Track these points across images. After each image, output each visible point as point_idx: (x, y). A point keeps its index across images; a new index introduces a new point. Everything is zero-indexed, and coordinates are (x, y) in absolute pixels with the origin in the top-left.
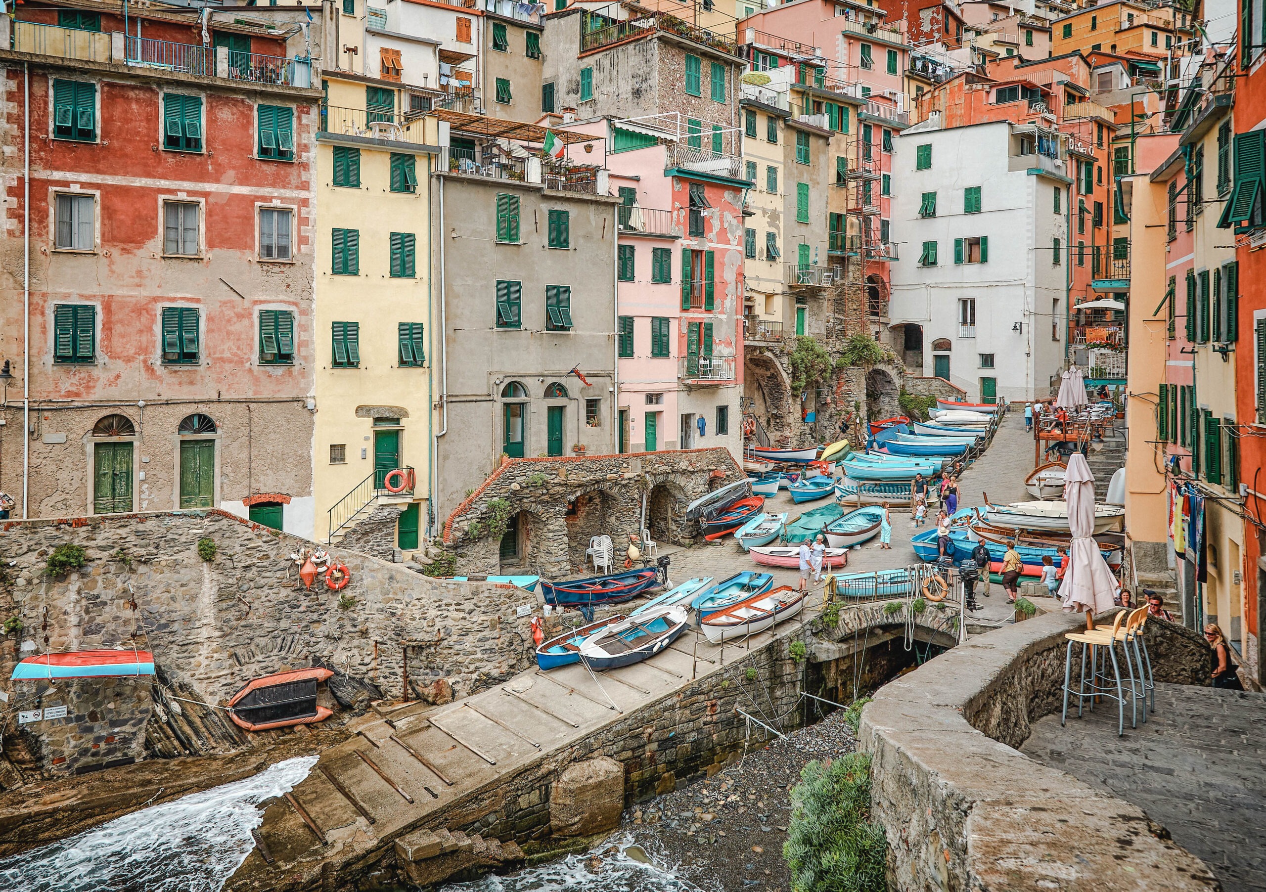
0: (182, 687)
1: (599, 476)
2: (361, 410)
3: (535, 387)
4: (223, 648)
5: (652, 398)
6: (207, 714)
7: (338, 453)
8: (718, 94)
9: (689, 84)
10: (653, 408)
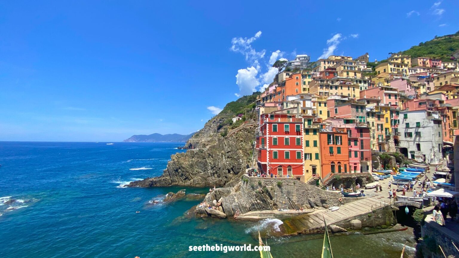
0: (292, 201)
1: (348, 177)
2: (310, 165)
3: (336, 163)
4: (297, 197)
5: (355, 164)
6: (295, 205)
7: (307, 171)
8: (362, 111)
9: (357, 111)
10: (355, 165)
